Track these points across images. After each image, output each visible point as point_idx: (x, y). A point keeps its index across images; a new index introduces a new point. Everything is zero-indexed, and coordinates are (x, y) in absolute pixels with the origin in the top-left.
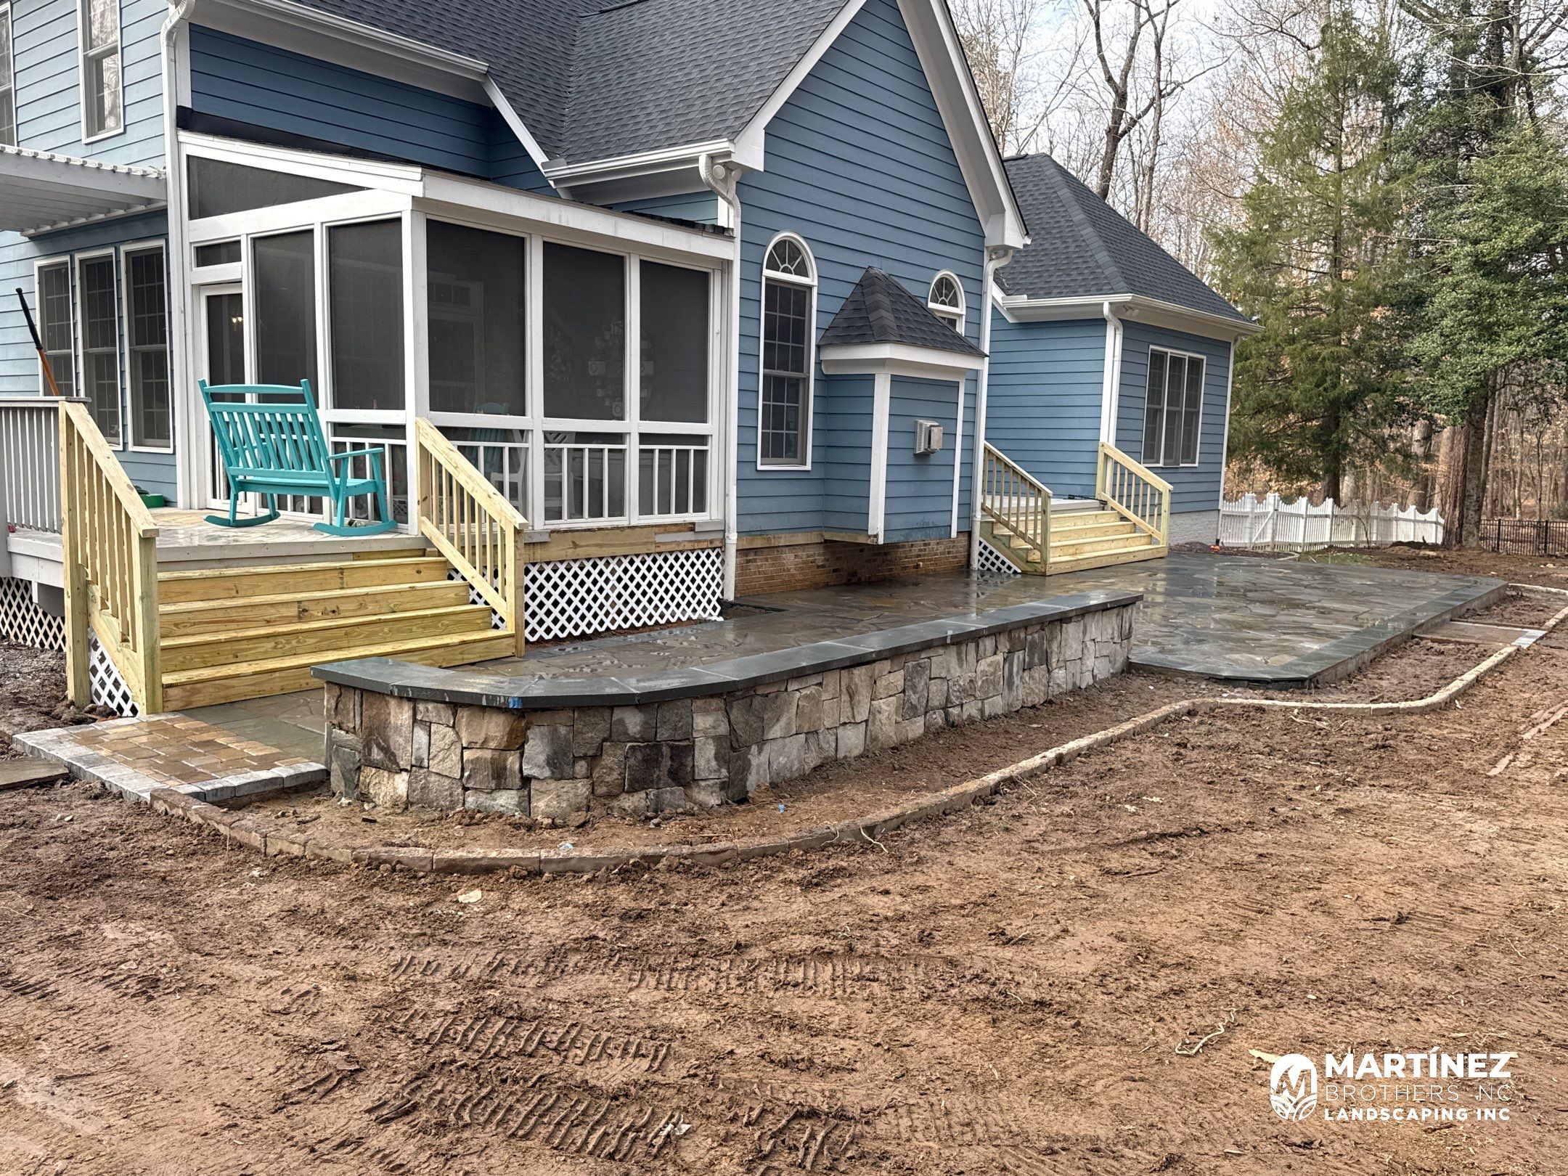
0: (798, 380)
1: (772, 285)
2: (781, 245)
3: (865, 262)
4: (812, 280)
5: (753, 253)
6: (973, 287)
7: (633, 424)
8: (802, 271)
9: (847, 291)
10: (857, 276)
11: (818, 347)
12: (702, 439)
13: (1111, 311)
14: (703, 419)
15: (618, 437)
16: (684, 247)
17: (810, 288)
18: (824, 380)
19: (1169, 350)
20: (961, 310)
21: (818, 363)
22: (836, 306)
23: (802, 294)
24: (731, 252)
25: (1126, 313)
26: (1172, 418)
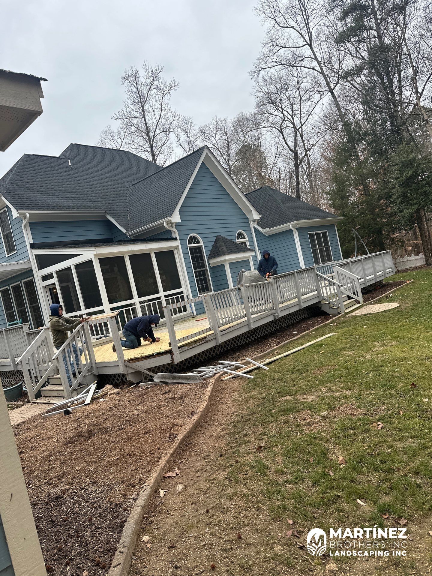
0: (204, 271)
1: (191, 249)
2: (191, 238)
3: (216, 235)
4: (202, 244)
5: (184, 242)
6: (248, 232)
7: (162, 294)
8: (198, 242)
9: (212, 244)
10: (214, 239)
11: (208, 260)
12: (182, 293)
13: (292, 227)
14: (181, 287)
15: (159, 298)
16: (165, 246)
17: (202, 246)
18: (211, 268)
19: (315, 232)
20: (247, 239)
21: (209, 264)
22: (210, 248)
23: (200, 248)
24: (177, 243)
25: (298, 226)
26: (321, 250)
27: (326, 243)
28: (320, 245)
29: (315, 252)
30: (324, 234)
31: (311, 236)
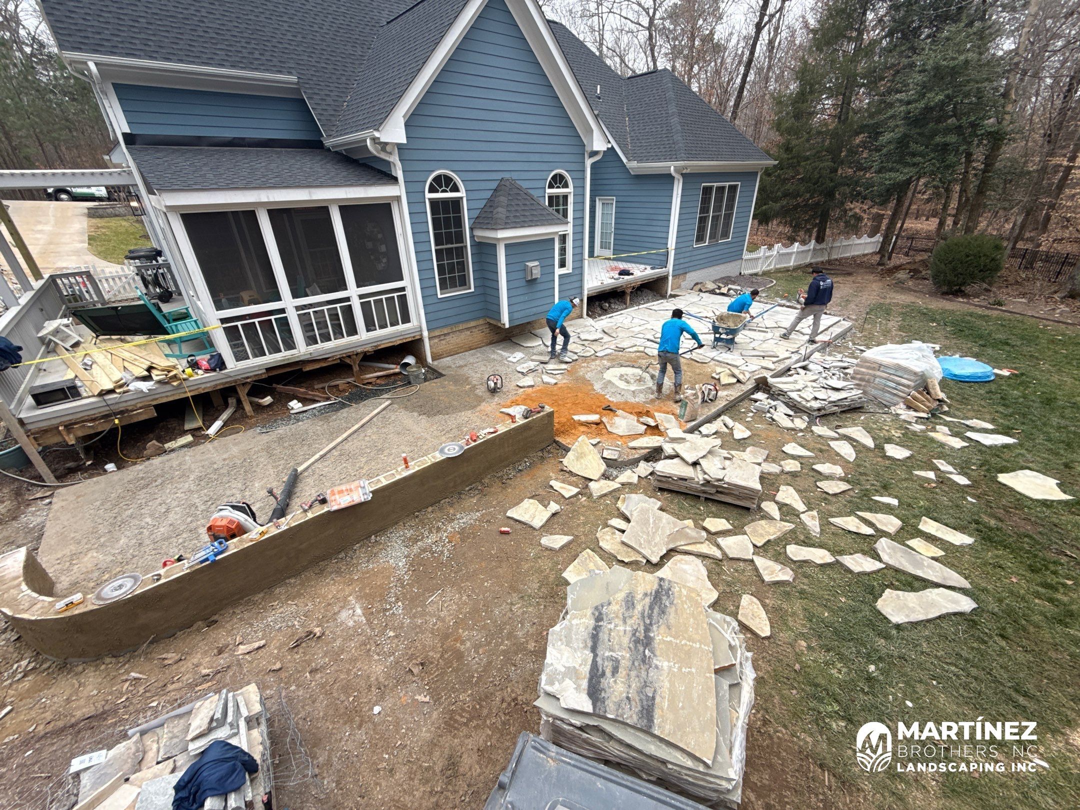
0: (462, 247)
1: (434, 203)
2: (437, 179)
3: (499, 176)
4: (462, 194)
5: (415, 187)
6: (578, 175)
7: (353, 291)
8: (455, 189)
9: (488, 194)
10: (494, 185)
11: (471, 229)
12: (403, 289)
13: (675, 170)
14: (401, 279)
15: (348, 299)
16: (362, 195)
17: (462, 198)
18: (475, 245)
19: (715, 184)
20: (570, 190)
21: (472, 237)
22: (481, 204)
23: (457, 202)
24: (398, 190)
25: (684, 172)
26: (716, 219)
27: (730, 207)
28: (718, 208)
29: (703, 220)
30: (733, 189)
31: (707, 191)
